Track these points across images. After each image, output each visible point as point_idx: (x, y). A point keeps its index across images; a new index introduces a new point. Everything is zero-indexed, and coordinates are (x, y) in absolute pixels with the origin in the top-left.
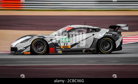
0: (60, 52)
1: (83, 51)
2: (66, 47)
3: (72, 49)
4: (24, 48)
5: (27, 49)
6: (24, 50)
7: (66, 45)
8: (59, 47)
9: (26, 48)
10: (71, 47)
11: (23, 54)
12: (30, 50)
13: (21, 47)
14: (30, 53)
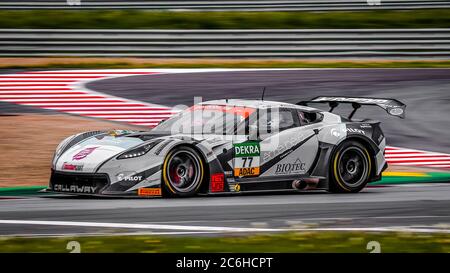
0: (235, 188)
1: (293, 186)
2: (247, 173)
3: (264, 178)
4: (138, 175)
5: (149, 178)
6: (138, 182)
7: (247, 166)
8: (231, 173)
9: (145, 175)
10: (261, 173)
11: (134, 196)
12: (159, 182)
13: (126, 173)
14: (160, 191)
